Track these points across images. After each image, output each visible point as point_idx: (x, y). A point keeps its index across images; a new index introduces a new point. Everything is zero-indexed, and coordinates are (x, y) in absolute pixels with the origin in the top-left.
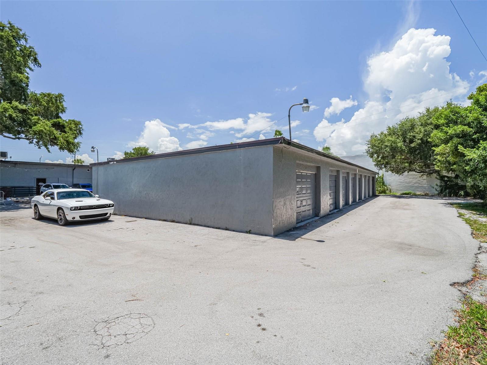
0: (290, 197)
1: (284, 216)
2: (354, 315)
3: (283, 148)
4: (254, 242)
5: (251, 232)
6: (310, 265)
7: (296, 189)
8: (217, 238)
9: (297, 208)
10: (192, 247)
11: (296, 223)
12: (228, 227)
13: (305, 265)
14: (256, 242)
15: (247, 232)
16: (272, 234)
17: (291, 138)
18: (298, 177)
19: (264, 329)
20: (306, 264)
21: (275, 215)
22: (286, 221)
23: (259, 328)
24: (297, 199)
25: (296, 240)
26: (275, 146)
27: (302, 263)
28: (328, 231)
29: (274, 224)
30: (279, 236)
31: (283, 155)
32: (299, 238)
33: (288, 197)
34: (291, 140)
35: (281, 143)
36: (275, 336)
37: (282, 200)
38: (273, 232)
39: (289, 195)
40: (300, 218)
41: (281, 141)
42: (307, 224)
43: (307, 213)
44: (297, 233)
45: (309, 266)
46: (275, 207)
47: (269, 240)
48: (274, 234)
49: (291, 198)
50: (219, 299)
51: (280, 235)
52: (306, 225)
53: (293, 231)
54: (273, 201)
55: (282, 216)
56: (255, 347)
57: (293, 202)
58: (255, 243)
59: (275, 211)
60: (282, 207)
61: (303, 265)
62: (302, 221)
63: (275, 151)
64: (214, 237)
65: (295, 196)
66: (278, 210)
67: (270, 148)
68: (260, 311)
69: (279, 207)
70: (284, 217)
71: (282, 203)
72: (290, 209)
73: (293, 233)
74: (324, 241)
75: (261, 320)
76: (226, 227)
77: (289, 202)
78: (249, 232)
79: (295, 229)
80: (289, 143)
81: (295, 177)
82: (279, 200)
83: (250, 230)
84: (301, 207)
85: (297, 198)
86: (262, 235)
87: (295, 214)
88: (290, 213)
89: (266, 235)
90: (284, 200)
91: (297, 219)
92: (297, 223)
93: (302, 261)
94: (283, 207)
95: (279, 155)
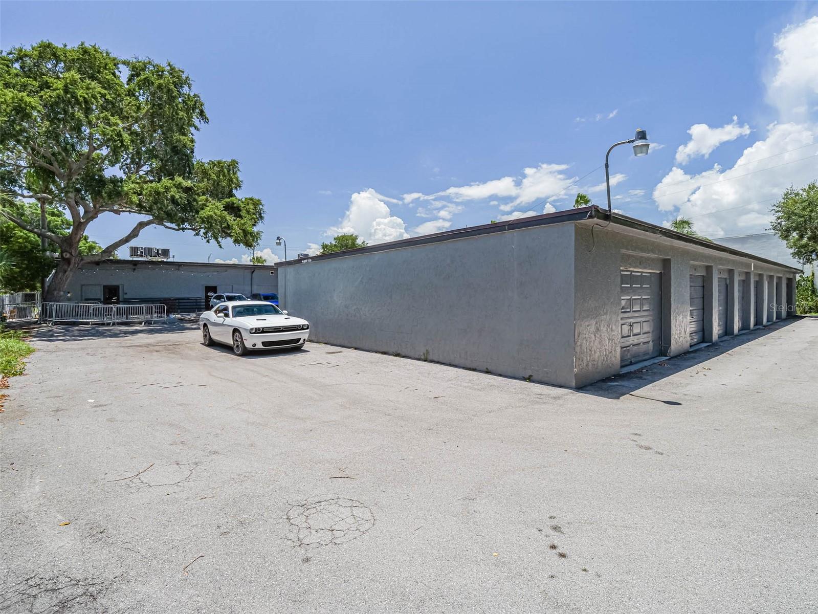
0: (608, 317)
1: (595, 353)
2: (752, 554)
3: (595, 226)
4: (539, 396)
5: (532, 378)
6: (651, 446)
7: (619, 303)
8: (471, 385)
9: (622, 337)
10: (430, 399)
11: (619, 367)
12: (490, 368)
13: (641, 447)
14: (542, 397)
15: (524, 379)
16: (573, 384)
17: (610, 206)
18: (624, 280)
19: (563, 556)
20: (643, 444)
21: (578, 349)
22: (600, 364)
23: (554, 551)
24: (623, 322)
25: (621, 398)
26: (579, 223)
27: (636, 443)
28: (688, 384)
29: (577, 367)
30: (585, 389)
31: (595, 239)
32: (628, 395)
33: (605, 316)
34: (610, 210)
35: (591, 217)
36: (585, 570)
37: (593, 322)
38: (574, 381)
39: (606, 314)
40: (629, 357)
41: (591, 213)
42: (642, 368)
43: (643, 348)
44: (623, 386)
45: (650, 449)
46: (579, 337)
47: (567, 394)
48: (576, 384)
49: (611, 319)
50: (479, 491)
51: (588, 388)
52: (640, 370)
53: (614, 380)
54: (575, 325)
55: (593, 353)
56: (546, 584)
57: (614, 327)
58: (540, 399)
59: (579, 344)
60: (593, 336)
61: (637, 445)
62: (631, 364)
63: (578, 231)
64: (466, 385)
65: (618, 316)
66: (585, 342)
67: (569, 227)
68: (554, 522)
69: (587, 336)
70: (597, 355)
71: (593, 329)
72: (609, 339)
73: (614, 386)
74: (680, 404)
75: (556, 539)
76: (487, 368)
77: (606, 326)
78: (529, 379)
79: (618, 377)
80: (607, 216)
81: (619, 279)
82: (587, 323)
83: (531, 376)
84: (630, 336)
85: (622, 319)
86: (553, 385)
87: (618, 350)
88: (607, 347)
89: (561, 386)
90: (596, 323)
91: (622, 360)
92: (622, 367)
93: (636, 438)
94: (595, 335)
95: (586, 239)
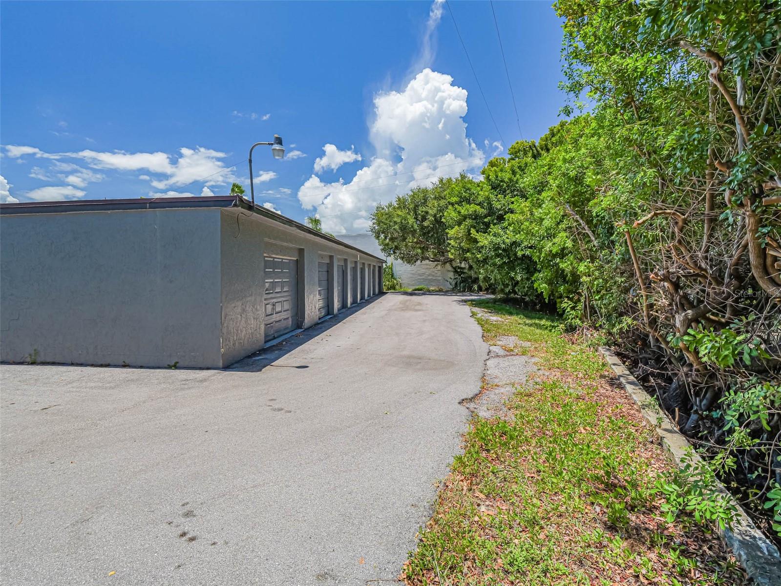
0: (253, 298)
1: (241, 331)
3: (240, 214)
4: (184, 382)
5: (178, 365)
6: (283, 407)
7: (264, 285)
8: (100, 385)
9: (267, 316)
10: (35, 411)
11: (263, 342)
12: (127, 362)
13: (275, 410)
14: (187, 383)
15: (169, 367)
16: (221, 364)
17: (253, 198)
18: (267, 264)
19: (192, 539)
20: (276, 407)
21: (225, 331)
22: (246, 342)
23: (184, 538)
24: (266, 302)
25: (263, 370)
26: (225, 210)
27: (271, 408)
28: (315, 349)
29: (224, 347)
30: (232, 367)
31: (241, 227)
32: (269, 366)
33: (249, 299)
34: (253, 202)
35: (235, 205)
36: (214, 544)
37: (239, 303)
38: (221, 361)
39: (251, 295)
40: (272, 332)
41: (236, 202)
42: (283, 341)
43: (283, 324)
44: (267, 359)
45: (282, 409)
46: (225, 318)
47: (214, 375)
48: (223, 364)
49: (255, 299)
50: (97, 508)
51: (236, 365)
52: (281, 343)
53: (259, 355)
54: (221, 307)
55: (239, 332)
56: (172, 577)
57: (258, 307)
58: (184, 384)
59: (225, 325)
60: (239, 316)
61: (271, 409)
62: (274, 338)
63: (224, 217)
64: (92, 384)
65: (262, 296)
66: (231, 322)
67: (216, 211)
68: (187, 508)
69: (233, 317)
70: (243, 334)
71: (239, 310)
72: (254, 319)
73: (258, 360)
74: (307, 367)
75: (188, 525)
76: (124, 362)
77: (251, 307)
78: (176, 366)
79: (263, 351)
80: (250, 206)
81: (263, 264)
82: (233, 305)
83: (177, 363)
84: (273, 314)
85: (265, 300)
86: (201, 369)
87: (263, 327)
88: (252, 326)
89: (208, 369)
90: (242, 304)
91: (266, 336)
92: (266, 342)
93: (271, 403)
94: (241, 316)
95: (232, 225)
